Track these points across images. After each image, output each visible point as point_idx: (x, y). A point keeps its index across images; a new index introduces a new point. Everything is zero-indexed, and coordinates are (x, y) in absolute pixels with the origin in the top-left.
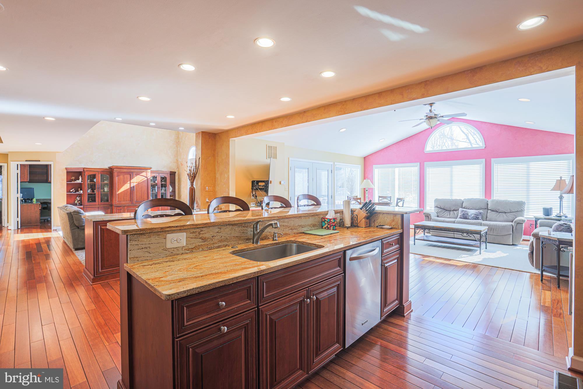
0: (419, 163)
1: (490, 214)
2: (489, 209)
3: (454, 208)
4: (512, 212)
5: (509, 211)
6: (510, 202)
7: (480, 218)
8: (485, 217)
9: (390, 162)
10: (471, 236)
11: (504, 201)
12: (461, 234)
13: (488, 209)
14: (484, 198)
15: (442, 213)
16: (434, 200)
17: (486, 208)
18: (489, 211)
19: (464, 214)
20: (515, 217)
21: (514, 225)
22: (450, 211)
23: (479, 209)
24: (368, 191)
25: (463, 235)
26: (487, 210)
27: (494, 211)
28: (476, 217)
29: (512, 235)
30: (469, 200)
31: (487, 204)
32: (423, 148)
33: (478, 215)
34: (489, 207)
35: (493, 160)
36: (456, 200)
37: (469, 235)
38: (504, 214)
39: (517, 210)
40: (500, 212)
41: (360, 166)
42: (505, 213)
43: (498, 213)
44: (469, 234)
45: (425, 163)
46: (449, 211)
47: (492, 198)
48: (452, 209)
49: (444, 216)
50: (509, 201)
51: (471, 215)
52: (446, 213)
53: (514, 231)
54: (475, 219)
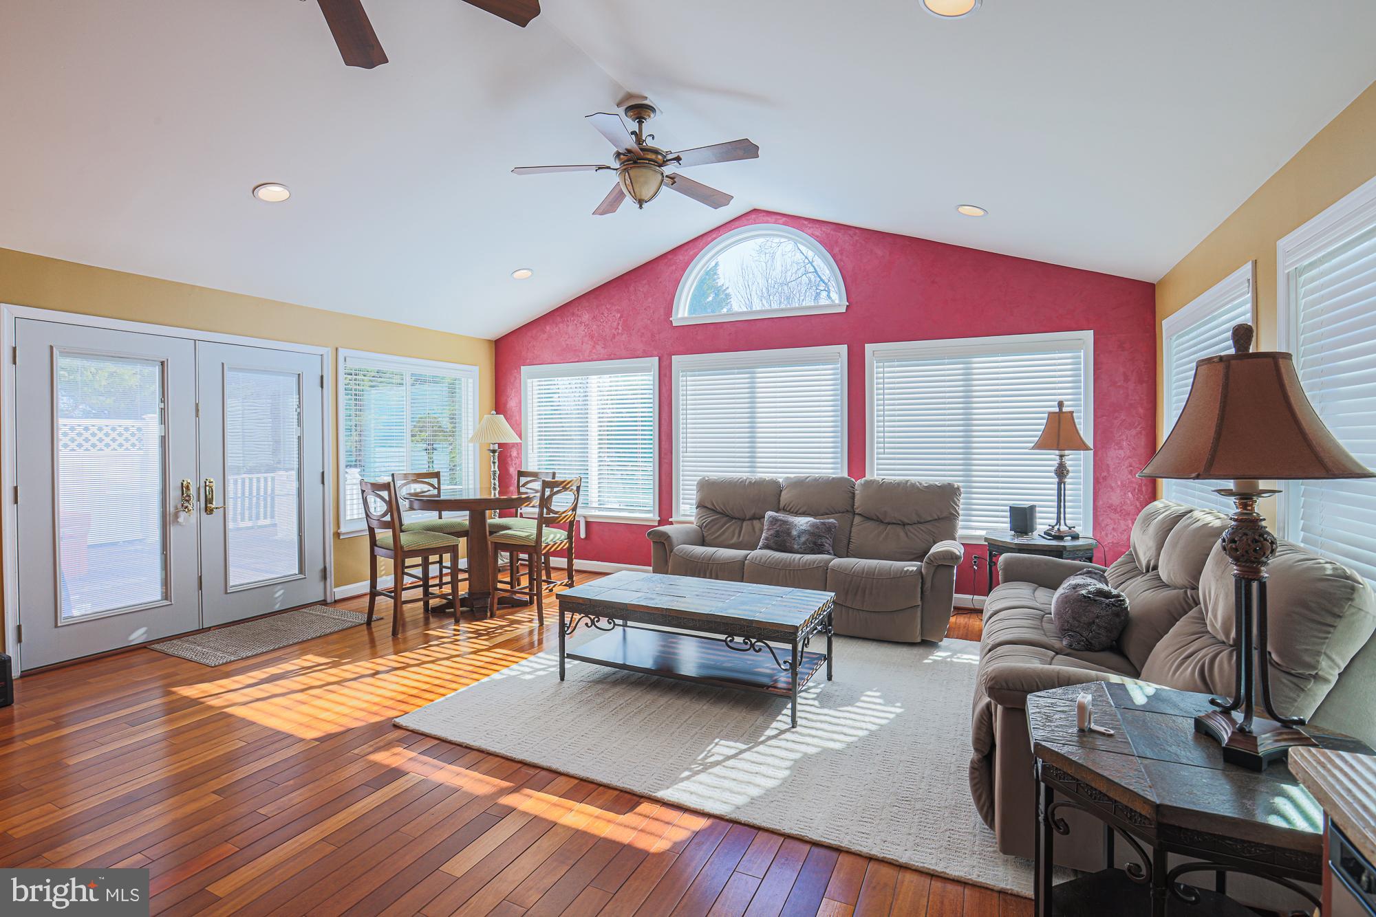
0: (657, 359)
1: (861, 531)
2: (857, 511)
3: (753, 512)
4: (922, 521)
5: (915, 519)
6: (918, 487)
7: (827, 547)
8: (846, 542)
9: (570, 354)
10: (760, 650)
11: (899, 484)
12: (725, 641)
13: (854, 514)
14: (846, 475)
15: (717, 526)
16: (696, 483)
17: (850, 509)
18: (857, 519)
19: (777, 534)
20: (932, 542)
21: (927, 574)
22: (744, 520)
23: (827, 511)
24: (497, 454)
25: (729, 644)
26: (850, 516)
27: (872, 519)
28: (815, 543)
29: (920, 609)
30: (799, 484)
31: (851, 495)
32: (669, 312)
33: (820, 536)
34: (856, 504)
35: (869, 347)
36: (760, 484)
37: (752, 645)
38: (899, 529)
39: (939, 514)
40: (889, 524)
41: (476, 369)
42: (904, 524)
43: (882, 527)
44: (753, 641)
45: (673, 356)
46: (739, 523)
47: (868, 477)
48: (749, 514)
49: (721, 539)
50: (913, 485)
51: (799, 537)
52: (728, 528)
53: (928, 593)
54: (813, 552)
